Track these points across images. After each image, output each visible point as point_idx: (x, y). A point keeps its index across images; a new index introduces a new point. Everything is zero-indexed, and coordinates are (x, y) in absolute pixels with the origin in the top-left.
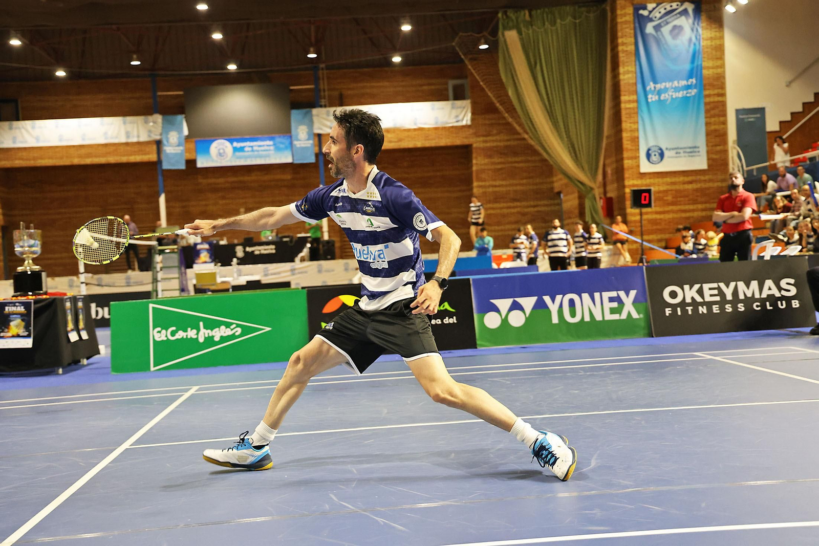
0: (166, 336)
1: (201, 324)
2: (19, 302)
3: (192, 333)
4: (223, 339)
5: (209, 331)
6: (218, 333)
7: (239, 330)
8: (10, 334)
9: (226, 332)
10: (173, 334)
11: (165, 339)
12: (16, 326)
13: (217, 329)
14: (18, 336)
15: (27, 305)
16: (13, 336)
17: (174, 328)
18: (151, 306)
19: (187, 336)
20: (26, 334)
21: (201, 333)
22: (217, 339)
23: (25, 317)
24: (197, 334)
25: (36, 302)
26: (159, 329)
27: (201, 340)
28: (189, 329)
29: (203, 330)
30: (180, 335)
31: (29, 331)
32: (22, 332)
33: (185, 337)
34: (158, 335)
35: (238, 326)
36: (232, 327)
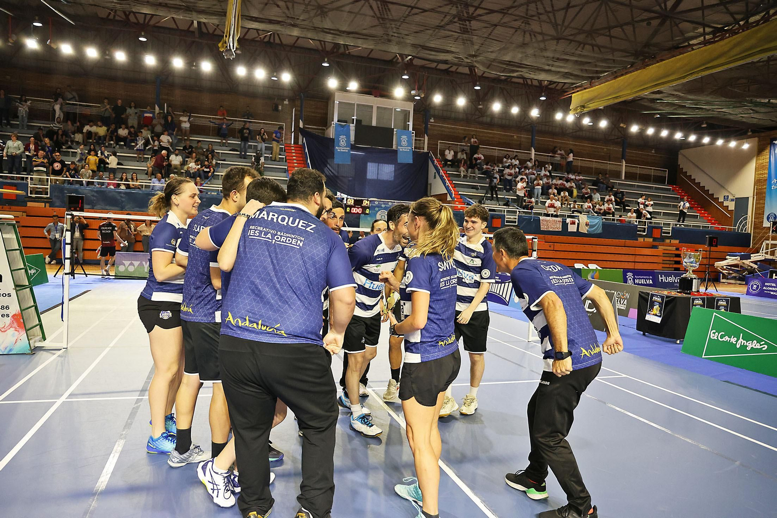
0: (717, 337)
1: (741, 334)
2: (660, 296)
3: (733, 340)
4: (753, 350)
5: (745, 342)
6: (750, 345)
7: (766, 347)
8: (652, 313)
9: (757, 345)
10: (722, 337)
11: (716, 339)
12: (656, 309)
13: (751, 342)
14: (656, 315)
15: (662, 298)
16: (654, 315)
17: (724, 333)
18: (714, 314)
19: (730, 340)
20: (659, 315)
21: (739, 342)
22: (748, 349)
23: (660, 304)
24: (737, 341)
25: (667, 297)
26: (715, 331)
27: (738, 346)
28: (733, 336)
29: (741, 340)
30: (727, 338)
31: (661, 313)
32: (658, 313)
33: (728, 341)
34: (713, 335)
35: (766, 343)
36: (761, 343)
